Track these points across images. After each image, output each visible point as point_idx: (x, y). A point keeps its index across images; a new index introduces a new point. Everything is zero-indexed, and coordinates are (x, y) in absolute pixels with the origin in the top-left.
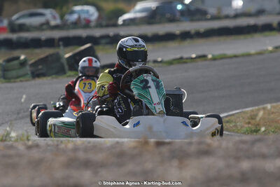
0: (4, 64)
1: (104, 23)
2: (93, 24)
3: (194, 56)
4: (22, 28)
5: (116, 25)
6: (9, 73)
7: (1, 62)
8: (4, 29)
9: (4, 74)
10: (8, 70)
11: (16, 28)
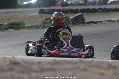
0: (44, 21)
1: (101, 3)
2: (96, 3)
4: (66, 4)
5: (106, 4)
6: (46, 24)
7: (43, 20)
8: (59, 5)
9: (44, 25)
10: (45, 24)
11: (64, 5)
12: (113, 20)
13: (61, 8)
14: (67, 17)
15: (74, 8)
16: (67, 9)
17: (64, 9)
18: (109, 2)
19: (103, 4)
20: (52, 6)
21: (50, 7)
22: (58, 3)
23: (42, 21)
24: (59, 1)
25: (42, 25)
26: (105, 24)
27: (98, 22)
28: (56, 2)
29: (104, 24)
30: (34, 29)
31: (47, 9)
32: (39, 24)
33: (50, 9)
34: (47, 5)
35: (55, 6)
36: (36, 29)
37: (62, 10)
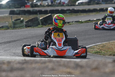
0: (14, 21)
2: (65, 5)
3: (95, 19)
4: (36, 6)
5: (74, 5)
6: (16, 25)
8: (28, 6)
9: (14, 26)
10: (16, 24)
11: (34, 6)
12: (80, 21)
13: (31, 9)
14: (37, 18)
15: (43, 9)
16: (36, 10)
17: (34, 10)
18: (77, 4)
19: (71, 5)
20: (22, 7)
21: (20, 8)
22: (28, 4)
23: (13, 22)
24: (28, 3)
25: (12, 25)
26: (74, 25)
27: (67, 23)
28: (26, 3)
29: (72, 24)
30: (5, 30)
31: (17, 11)
32: (10, 24)
33: (20, 10)
34: (17, 6)
35: (25, 7)
36: (6, 29)
37: (31, 11)
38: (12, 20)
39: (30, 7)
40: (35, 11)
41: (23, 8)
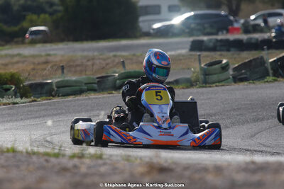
0: (205, 68)
4: (256, 28)
6: (211, 76)
7: (202, 65)
8: (237, 30)
9: (205, 78)
10: (209, 75)
11: (251, 28)
13: (244, 37)
14: (262, 58)
16: (257, 39)
17: (251, 39)
20: (220, 33)
21: (216, 34)
22: (236, 25)
23: (201, 69)
24: (237, 21)
25: (201, 77)
28: (231, 23)
30: (183, 88)
31: (210, 40)
32: (195, 74)
33: (217, 40)
34: (208, 30)
35: (228, 31)
36: (187, 87)
37: (245, 41)
38: (200, 63)
39: (241, 31)
40: (253, 41)
41: (223, 34)
